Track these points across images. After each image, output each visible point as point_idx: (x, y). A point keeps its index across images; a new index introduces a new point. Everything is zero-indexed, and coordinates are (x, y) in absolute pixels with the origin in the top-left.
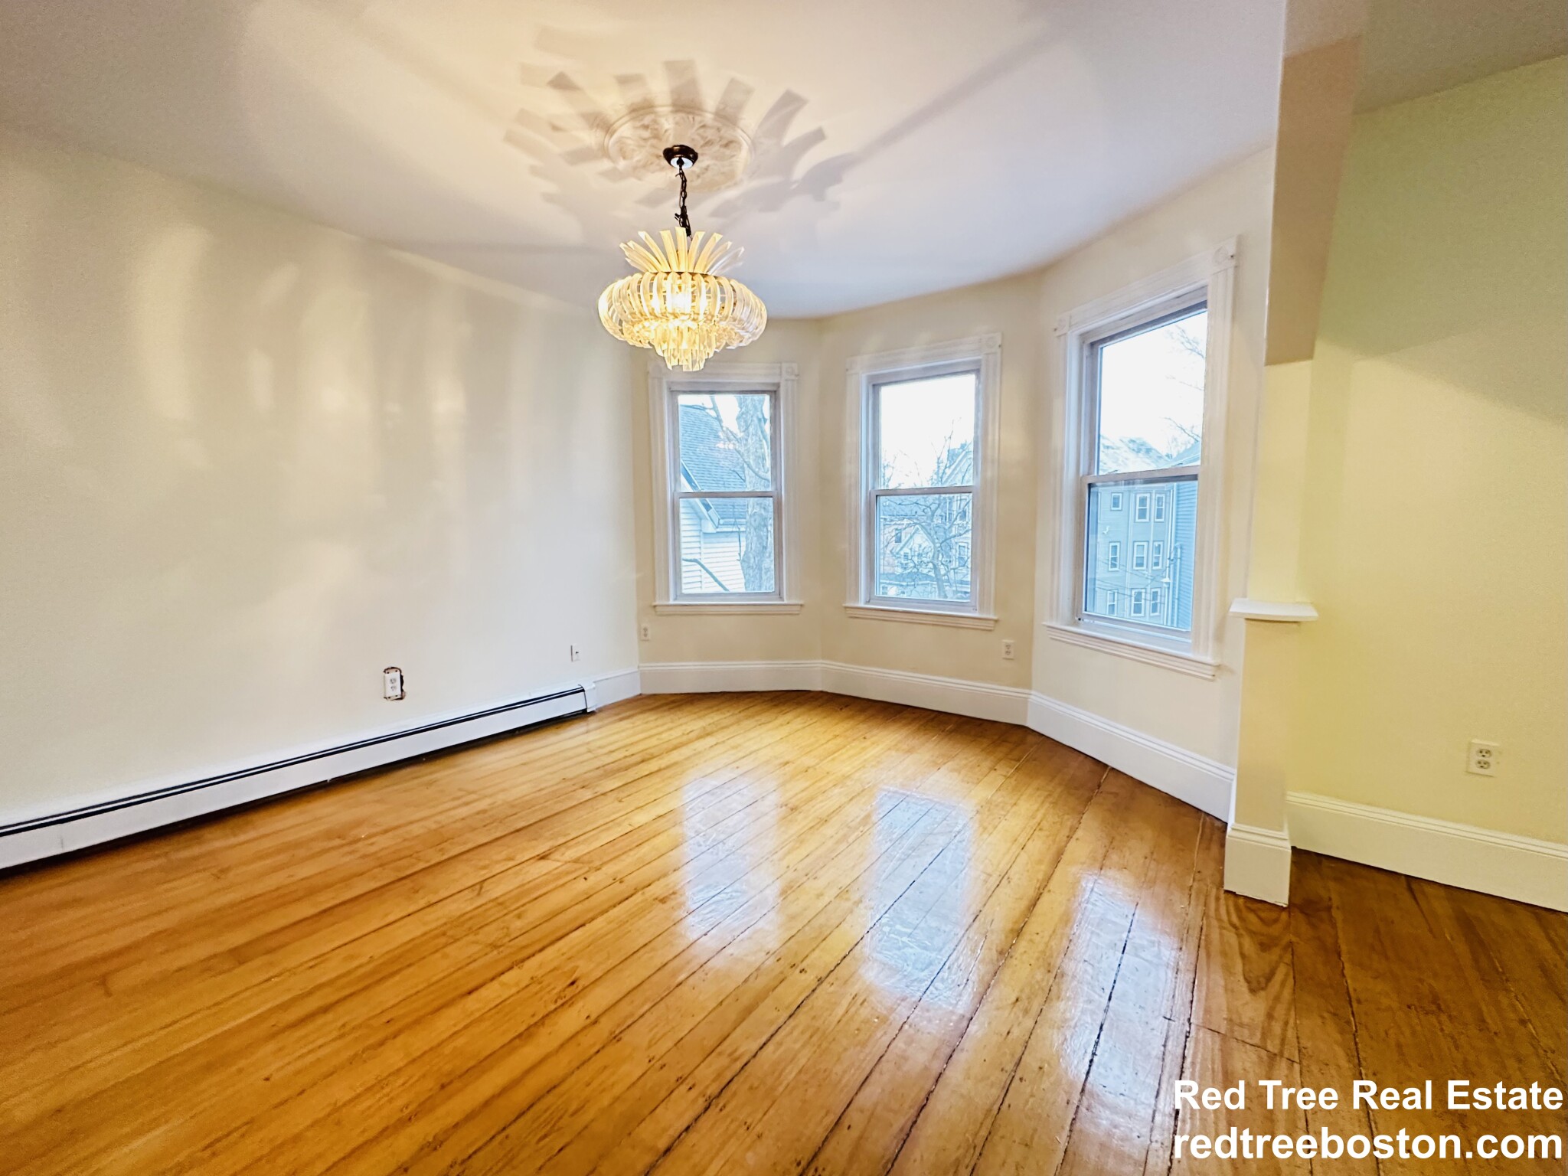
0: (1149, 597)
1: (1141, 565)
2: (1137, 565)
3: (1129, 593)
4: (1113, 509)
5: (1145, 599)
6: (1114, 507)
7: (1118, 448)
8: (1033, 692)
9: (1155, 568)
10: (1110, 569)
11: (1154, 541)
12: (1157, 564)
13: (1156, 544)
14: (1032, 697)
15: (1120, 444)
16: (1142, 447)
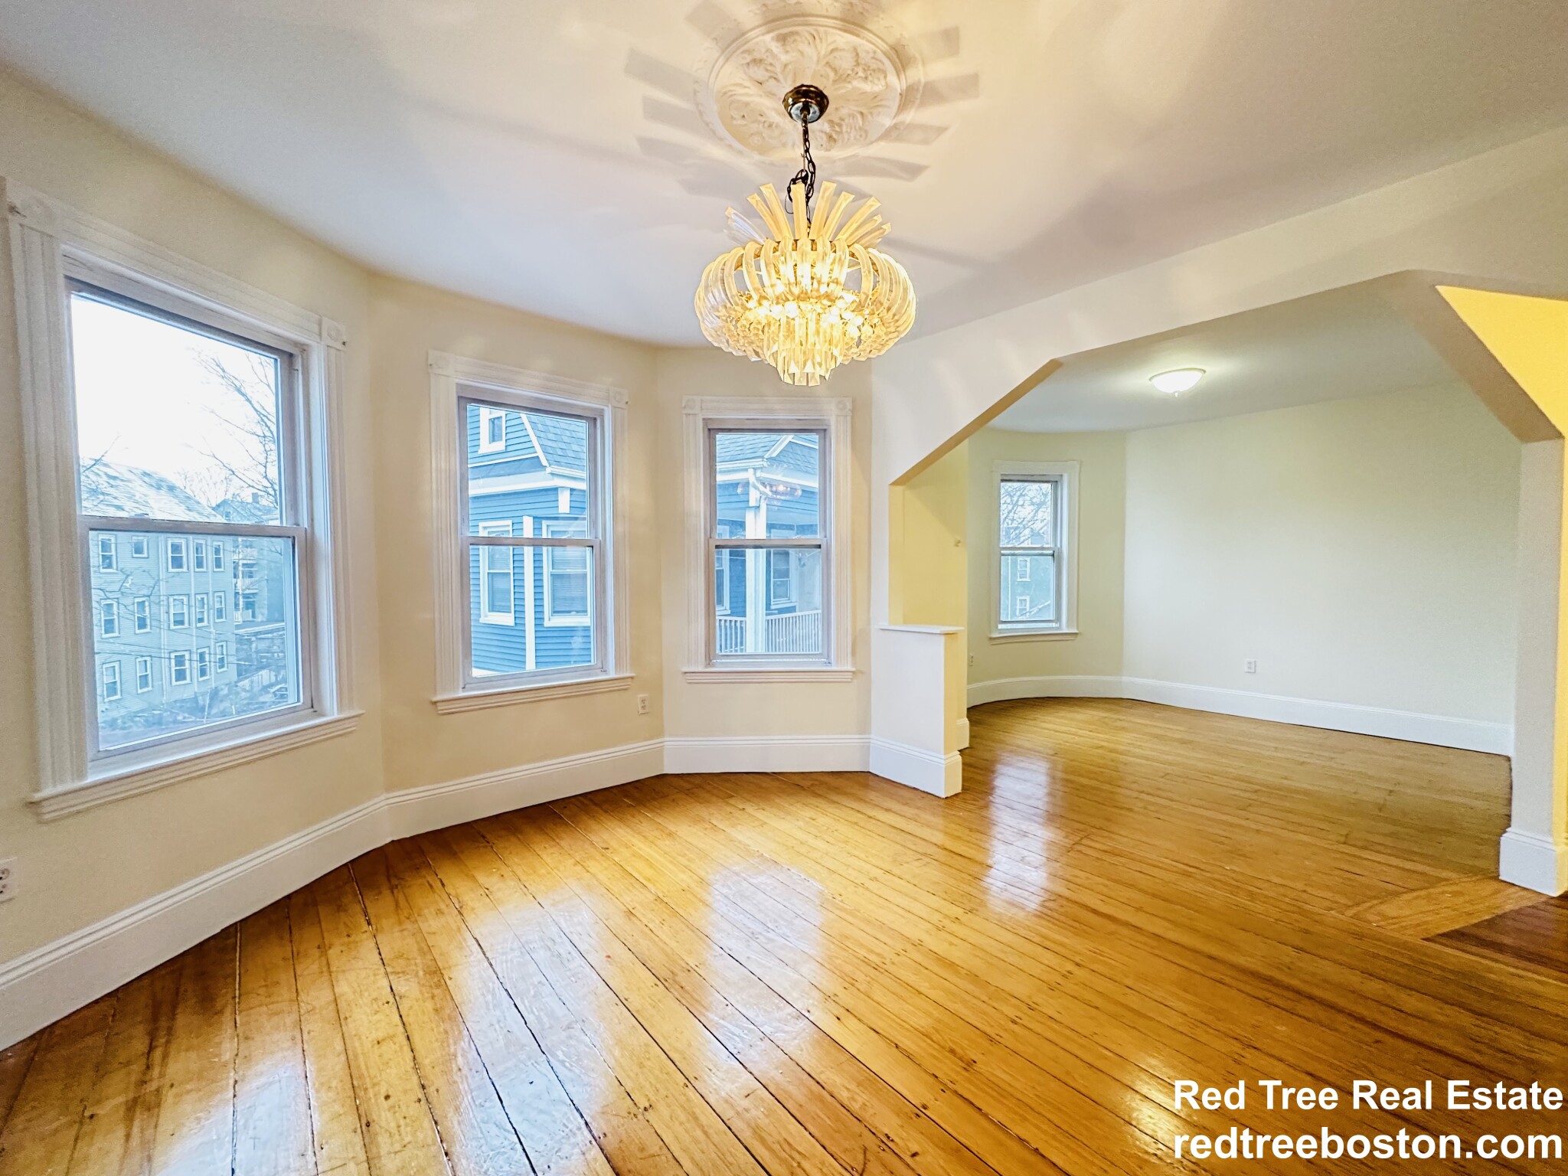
0: (195, 657)
1: (182, 623)
2: (177, 623)
3: (167, 656)
4: (135, 555)
5: (190, 660)
6: (136, 553)
7: (129, 481)
8: (666, 739)
9: (199, 625)
10: (138, 631)
11: (196, 594)
12: (201, 620)
13: (199, 597)
14: (666, 743)
15: (131, 476)
16: (163, 484)
